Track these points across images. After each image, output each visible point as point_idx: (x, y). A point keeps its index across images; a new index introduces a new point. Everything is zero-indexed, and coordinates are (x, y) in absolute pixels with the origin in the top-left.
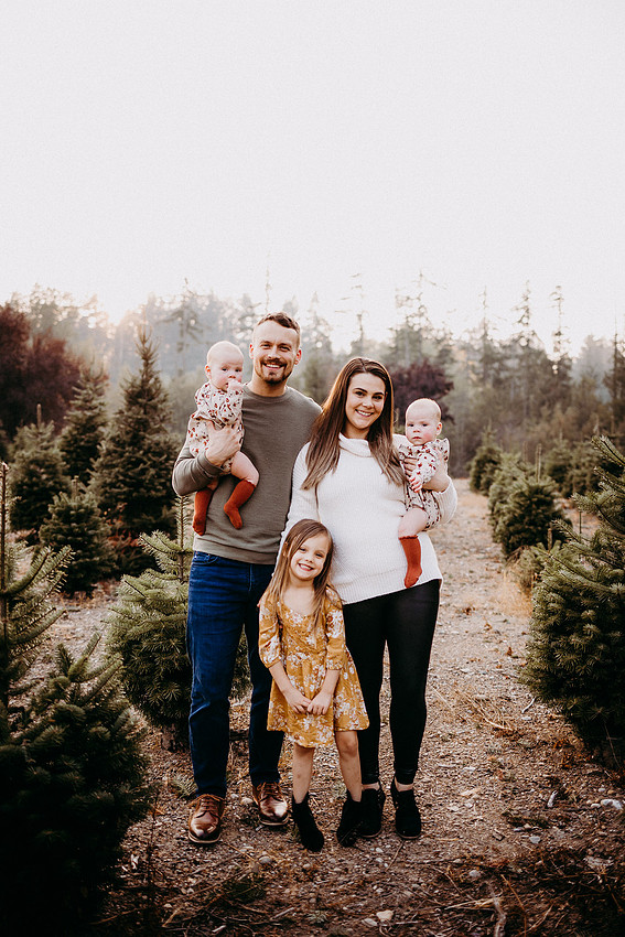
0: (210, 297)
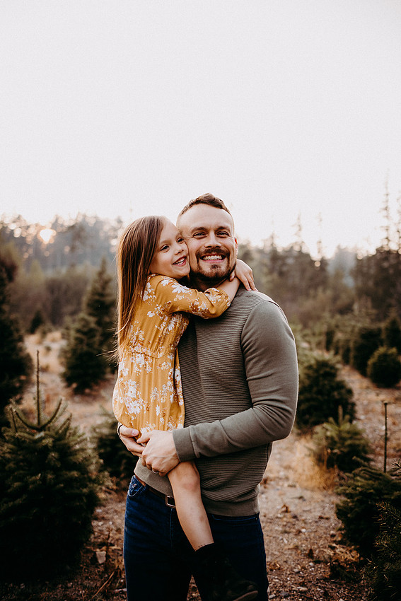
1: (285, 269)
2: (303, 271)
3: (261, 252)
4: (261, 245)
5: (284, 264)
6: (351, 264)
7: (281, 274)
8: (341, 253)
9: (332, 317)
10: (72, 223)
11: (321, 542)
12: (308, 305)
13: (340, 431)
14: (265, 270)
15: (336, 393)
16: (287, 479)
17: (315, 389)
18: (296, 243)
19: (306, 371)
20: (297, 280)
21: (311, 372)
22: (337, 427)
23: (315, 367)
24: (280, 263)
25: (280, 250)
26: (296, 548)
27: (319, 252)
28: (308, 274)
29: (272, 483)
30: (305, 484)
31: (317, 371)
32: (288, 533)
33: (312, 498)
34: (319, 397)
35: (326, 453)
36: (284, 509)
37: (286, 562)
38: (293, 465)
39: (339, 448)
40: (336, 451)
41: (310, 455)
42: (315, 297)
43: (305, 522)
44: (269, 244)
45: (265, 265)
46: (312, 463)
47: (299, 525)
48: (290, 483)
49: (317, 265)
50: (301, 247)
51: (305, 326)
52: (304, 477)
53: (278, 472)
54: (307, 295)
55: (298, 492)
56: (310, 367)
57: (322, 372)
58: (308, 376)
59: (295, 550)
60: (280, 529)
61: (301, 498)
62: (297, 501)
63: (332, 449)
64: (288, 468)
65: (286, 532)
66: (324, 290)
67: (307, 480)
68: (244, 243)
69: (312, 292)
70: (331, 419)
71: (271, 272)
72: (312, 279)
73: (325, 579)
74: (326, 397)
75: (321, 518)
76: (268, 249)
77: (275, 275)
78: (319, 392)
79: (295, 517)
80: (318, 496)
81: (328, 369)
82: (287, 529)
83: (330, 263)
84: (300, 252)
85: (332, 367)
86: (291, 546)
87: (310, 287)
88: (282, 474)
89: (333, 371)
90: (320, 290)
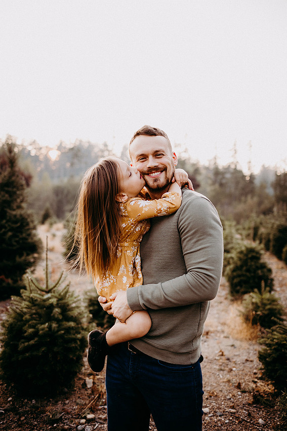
0: (89, 142)
1: (224, 181)
2: (237, 183)
3: (207, 168)
4: (207, 164)
5: (224, 178)
6: (272, 178)
7: (221, 185)
8: (265, 170)
9: (258, 216)
10: (72, 146)
11: (247, 378)
12: (240, 207)
13: (262, 299)
14: (210, 182)
15: (259, 272)
16: (223, 332)
17: (244, 268)
18: (232, 163)
19: (238, 255)
20: (233, 190)
21: (242, 256)
22: (260, 296)
23: (245, 252)
24: (220, 177)
25: (220, 167)
26: (229, 381)
27: (249, 169)
28: (241, 185)
29: (212, 334)
30: (236, 336)
31: (246, 255)
32: (223, 370)
33: (241, 346)
34: (248, 274)
35: (251, 314)
36: (221, 353)
37: (221, 391)
38: (228, 322)
39: (261, 311)
40: (259, 313)
41: (240, 316)
42: (245, 202)
43: (235, 363)
44: (213, 163)
45: (210, 178)
46: (241, 321)
47: (231, 365)
48: (225, 335)
49: (248, 178)
50: (236, 166)
51: (238, 223)
52: (235, 331)
53: (217, 327)
54: (240, 201)
55: (231, 341)
56: (241, 252)
57: (250, 256)
58: (240, 259)
59: (227, 383)
60: (217, 367)
61: (233, 346)
62: (230, 348)
63: (256, 312)
64: (224, 324)
65: (221, 370)
66: (252, 197)
67: (238, 333)
68: (195, 163)
69: (243, 198)
70: (256, 290)
71: (214, 183)
72: (243, 189)
73: (249, 404)
74: (252, 274)
75: (247, 360)
76: (212, 167)
77: (217, 186)
78: (248, 270)
79: (228, 359)
80: (245, 345)
81: (254, 254)
82: (223, 368)
83: (256, 177)
84: (235, 169)
85: (258, 253)
86: (225, 380)
87: (242, 194)
88: (219, 328)
89: (258, 255)
90: (249, 197)
